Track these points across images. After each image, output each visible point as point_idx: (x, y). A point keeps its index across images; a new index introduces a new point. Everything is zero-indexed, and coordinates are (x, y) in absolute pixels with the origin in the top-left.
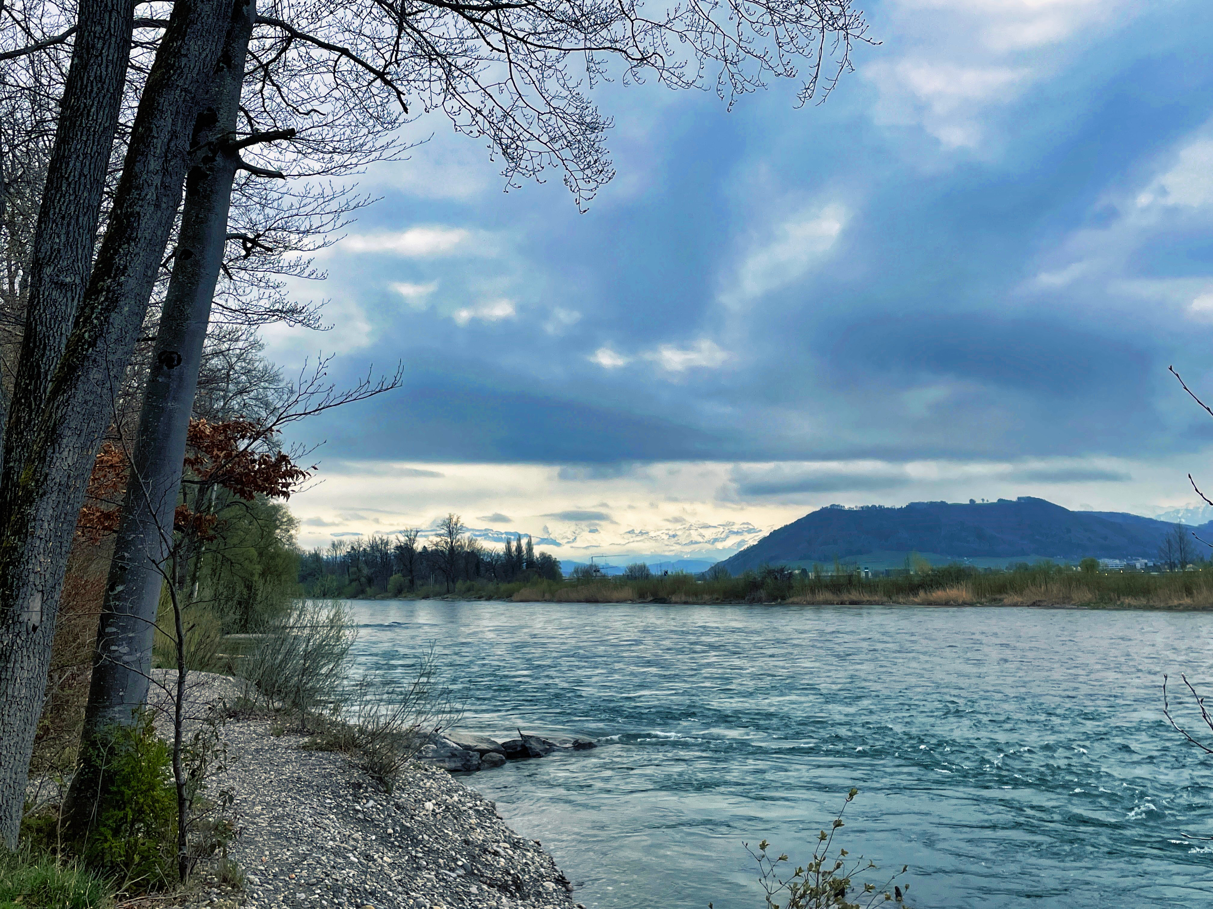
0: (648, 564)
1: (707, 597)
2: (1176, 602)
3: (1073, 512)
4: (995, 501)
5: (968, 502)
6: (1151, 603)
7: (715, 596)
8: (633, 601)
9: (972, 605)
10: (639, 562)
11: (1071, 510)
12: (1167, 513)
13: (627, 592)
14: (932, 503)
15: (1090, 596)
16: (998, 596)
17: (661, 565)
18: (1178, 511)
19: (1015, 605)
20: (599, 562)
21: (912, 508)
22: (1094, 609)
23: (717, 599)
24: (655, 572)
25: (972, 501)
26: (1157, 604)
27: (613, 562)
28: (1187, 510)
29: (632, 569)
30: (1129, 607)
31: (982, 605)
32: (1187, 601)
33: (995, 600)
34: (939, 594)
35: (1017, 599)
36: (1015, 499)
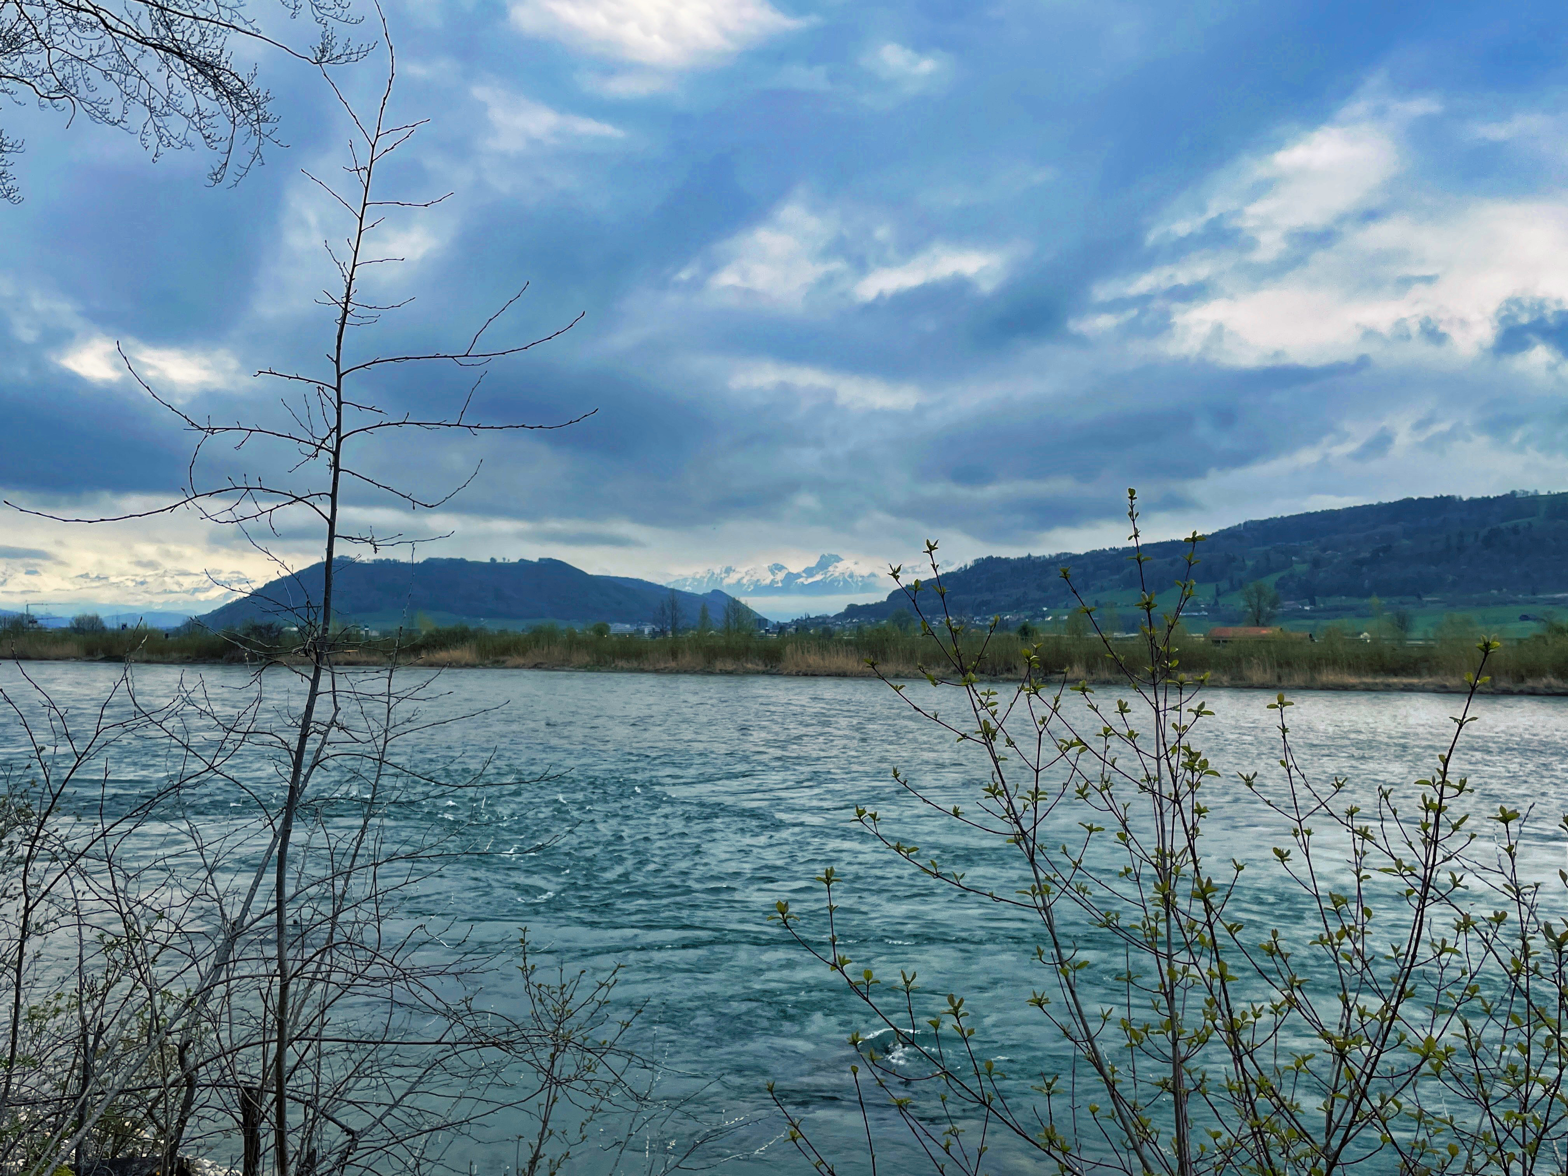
0: (102, 615)
1: (175, 655)
2: (662, 666)
3: (591, 576)
4: (517, 560)
5: (488, 561)
6: (642, 666)
7: (185, 655)
8: (77, 659)
9: (474, 666)
10: (90, 613)
11: (589, 573)
12: (677, 581)
13: (70, 648)
14: (451, 560)
15: (588, 659)
16: (502, 658)
17: (118, 617)
18: (686, 579)
19: (517, 667)
20: (37, 611)
21: (430, 563)
22: (589, 671)
23: (188, 658)
24: (112, 625)
25: (493, 560)
26: (646, 667)
27: (57, 612)
28: (694, 579)
29: (79, 621)
30: (622, 670)
31: (485, 666)
32: (672, 664)
33: (498, 662)
34: (442, 655)
35: (520, 661)
36: (536, 560)
